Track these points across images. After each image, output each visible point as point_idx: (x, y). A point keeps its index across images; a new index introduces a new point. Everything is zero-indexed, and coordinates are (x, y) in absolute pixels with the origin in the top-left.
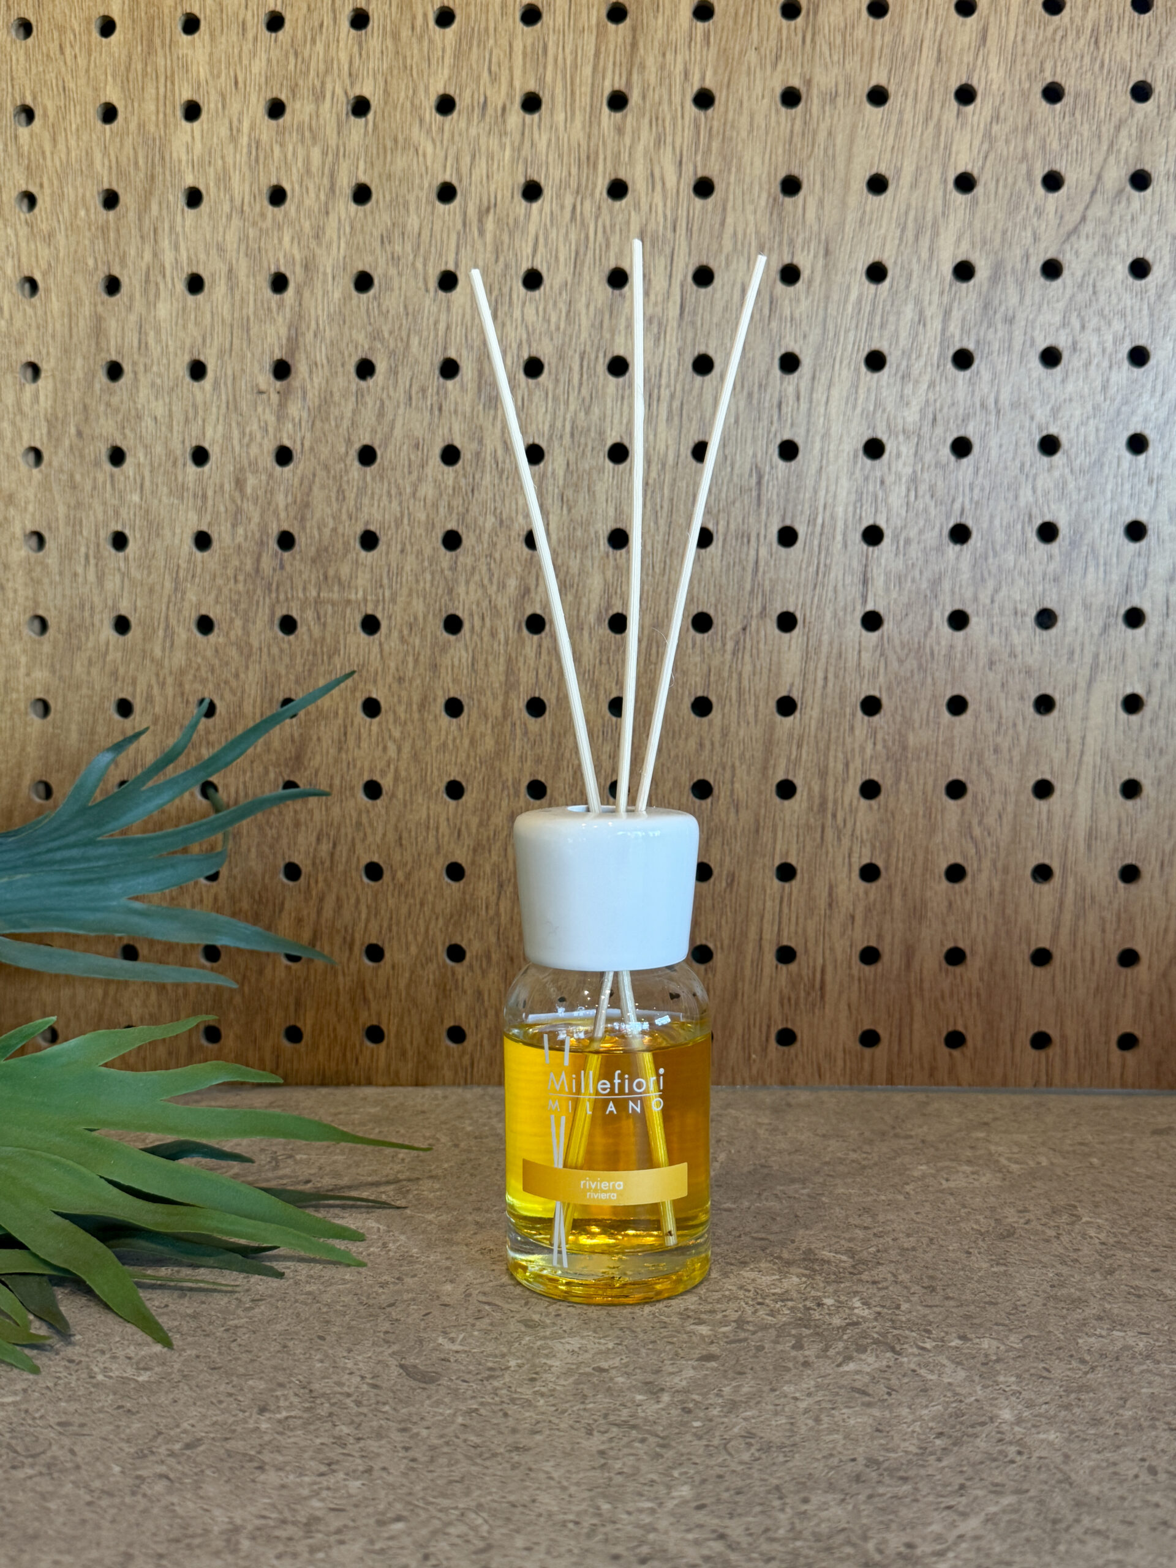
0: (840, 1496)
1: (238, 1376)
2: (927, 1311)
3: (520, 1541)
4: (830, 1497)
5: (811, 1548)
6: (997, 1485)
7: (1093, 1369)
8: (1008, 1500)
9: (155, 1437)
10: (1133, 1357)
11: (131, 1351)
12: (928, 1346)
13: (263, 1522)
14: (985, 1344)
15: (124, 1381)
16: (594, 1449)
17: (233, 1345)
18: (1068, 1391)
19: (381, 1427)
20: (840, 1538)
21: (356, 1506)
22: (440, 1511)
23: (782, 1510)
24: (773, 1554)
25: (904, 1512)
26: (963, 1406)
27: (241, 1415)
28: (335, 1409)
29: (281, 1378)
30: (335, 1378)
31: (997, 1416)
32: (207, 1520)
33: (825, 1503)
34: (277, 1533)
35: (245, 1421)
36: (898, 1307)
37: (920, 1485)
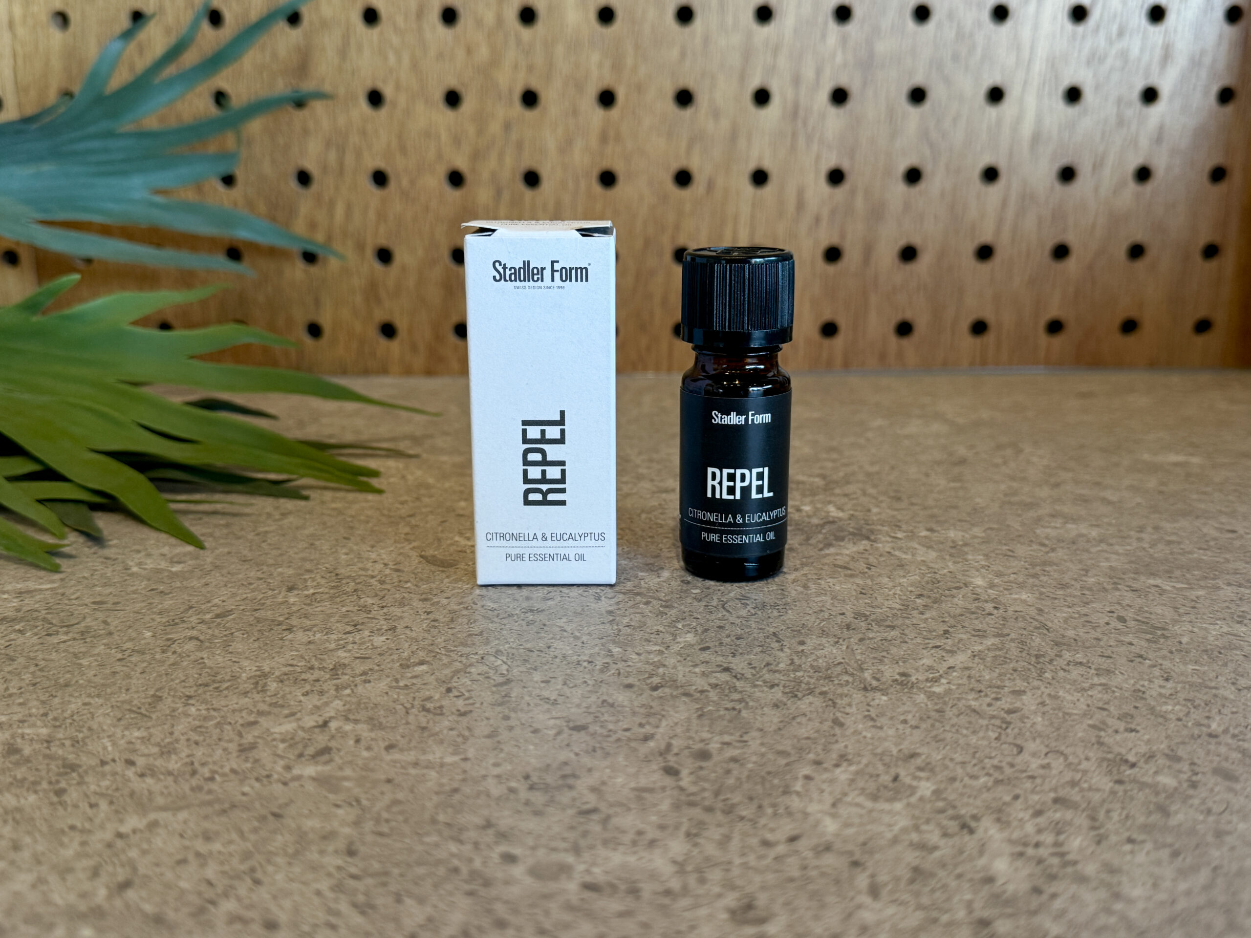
0: (832, 640)
1: (268, 566)
2: (895, 513)
3: (537, 677)
4: (824, 640)
5: (810, 677)
6: (979, 631)
7: (1053, 550)
8: (990, 641)
9: (187, 610)
10: (1088, 541)
11: (165, 550)
12: (900, 535)
13: (291, 669)
14: (952, 534)
15: (158, 571)
16: (603, 610)
17: (264, 545)
18: (1033, 565)
19: (404, 597)
20: (839, 669)
21: (380, 654)
22: (461, 656)
23: (782, 650)
24: (776, 682)
25: (894, 650)
26: (938, 576)
27: (270, 593)
28: (359, 586)
29: (308, 566)
30: (360, 565)
31: (971, 583)
32: (236, 668)
33: (819, 645)
34: (303, 676)
35: (274, 596)
36: (869, 511)
37: (906, 631)
